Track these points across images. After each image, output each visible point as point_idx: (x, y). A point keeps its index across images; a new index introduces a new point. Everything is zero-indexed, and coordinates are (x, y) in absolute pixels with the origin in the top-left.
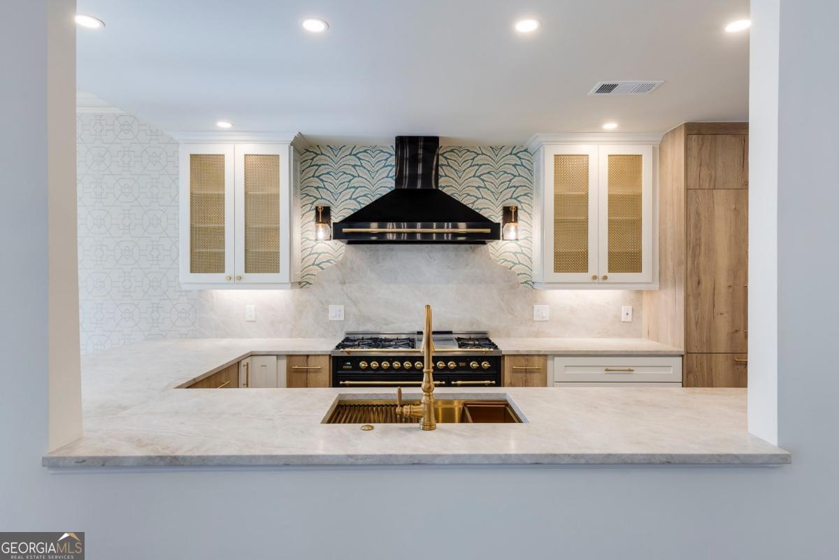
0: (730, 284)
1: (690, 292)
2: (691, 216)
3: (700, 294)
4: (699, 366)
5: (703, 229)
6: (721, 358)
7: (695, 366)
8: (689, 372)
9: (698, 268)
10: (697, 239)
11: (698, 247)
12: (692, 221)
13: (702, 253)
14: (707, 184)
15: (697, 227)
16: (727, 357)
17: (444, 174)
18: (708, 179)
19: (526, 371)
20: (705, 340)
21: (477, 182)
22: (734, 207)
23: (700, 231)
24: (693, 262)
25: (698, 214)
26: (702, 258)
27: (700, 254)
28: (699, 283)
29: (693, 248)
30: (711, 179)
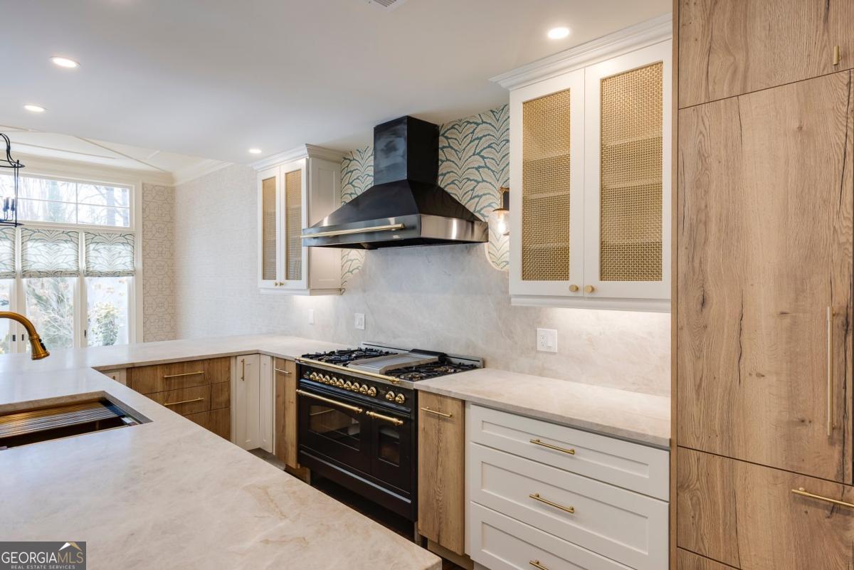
0: (785, 308)
1: (683, 321)
2: (687, 164)
3: (706, 327)
4: (704, 479)
5: (713, 187)
6: (759, 477)
7: (695, 477)
8: (682, 486)
9: (702, 271)
10: (699, 211)
11: (702, 226)
12: (689, 177)
13: (712, 239)
14: (726, 88)
15: (701, 186)
16: (776, 478)
17: (444, 159)
18: (729, 76)
19: (439, 417)
20: (717, 427)
21: (478, 161)
22: (797, 125)
23: (706, 192)
24: (691, 260)
25: (702, 156)
26: (711, 250)
27: (706, 240)
28: (703, 303)
29: (691, 229)
30: (735, 72)
